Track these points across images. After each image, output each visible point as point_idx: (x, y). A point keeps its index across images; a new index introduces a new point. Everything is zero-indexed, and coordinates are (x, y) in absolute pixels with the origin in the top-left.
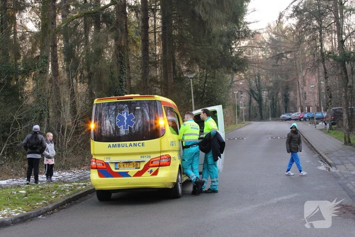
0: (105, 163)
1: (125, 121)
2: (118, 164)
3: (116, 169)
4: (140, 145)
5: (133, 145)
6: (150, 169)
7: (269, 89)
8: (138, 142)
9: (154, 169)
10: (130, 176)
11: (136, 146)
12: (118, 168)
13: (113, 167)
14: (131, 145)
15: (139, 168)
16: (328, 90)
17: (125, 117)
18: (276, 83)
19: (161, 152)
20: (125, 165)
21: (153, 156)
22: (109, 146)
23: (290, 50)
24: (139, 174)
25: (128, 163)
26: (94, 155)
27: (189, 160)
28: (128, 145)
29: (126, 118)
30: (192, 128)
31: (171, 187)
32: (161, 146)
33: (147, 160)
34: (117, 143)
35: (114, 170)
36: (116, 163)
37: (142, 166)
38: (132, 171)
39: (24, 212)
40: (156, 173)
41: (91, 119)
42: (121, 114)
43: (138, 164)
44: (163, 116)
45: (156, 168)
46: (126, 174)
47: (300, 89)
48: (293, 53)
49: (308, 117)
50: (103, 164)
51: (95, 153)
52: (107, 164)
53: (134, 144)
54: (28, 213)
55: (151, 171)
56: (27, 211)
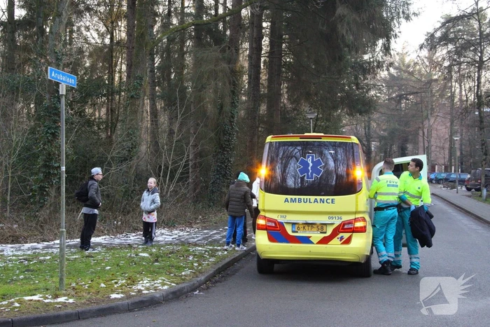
0: (279, 222)
1: (310, 168)
2: (297, 226)
3: (293, 232)
4: (328, 201)
5: (319, 201)
6: (341, 235)
7: (381, 138)
8: (326, 198)
9: (346, 235)
10: (312, 243)
11: (323, 202)
12: (296, 230)
13: (289, 229)
14: (316, 201)
15: (325, 233)
16: (483, 145)
17: (310, 162)
18: (392, 133)
19: (356, 213)
20: (306, 228)
21: (346, 218)
22: (286, 200)
23: (415, 91)
24: (325, 241)
25: (311, 225)
26: (264, 210)
27: (381, 227)
28: (312, 200)
29: (311, 165)
30: (388, 185)
31: (363, 262)
32: (357, 205)
33: (337, 223)
34: (297, 197)
35: (290, 233)
36: (294, 224)
37: (329, 231)
38: (316, 236)
39: (173, 284)
40: (348, 241)
41: (261, 162)
42: (305, 158)
43: (324, 227)
44: (360, 165)
45: (349, 234)
46: (306, 240)
47: (426, 141)
48: (419, 95)
49: (436, 178)
50: (275, 224)
51: (266, 208)
52: (281, 224)
53: (321, 199)
54: (180, 286)
55: (342, 238)
56: (177, 284)
